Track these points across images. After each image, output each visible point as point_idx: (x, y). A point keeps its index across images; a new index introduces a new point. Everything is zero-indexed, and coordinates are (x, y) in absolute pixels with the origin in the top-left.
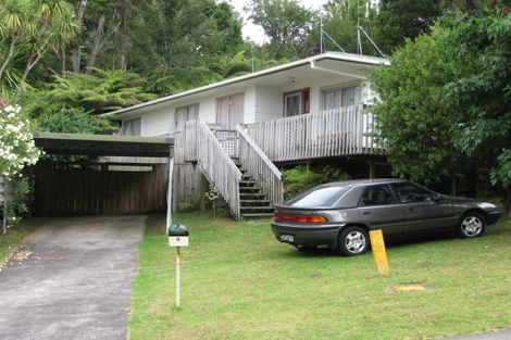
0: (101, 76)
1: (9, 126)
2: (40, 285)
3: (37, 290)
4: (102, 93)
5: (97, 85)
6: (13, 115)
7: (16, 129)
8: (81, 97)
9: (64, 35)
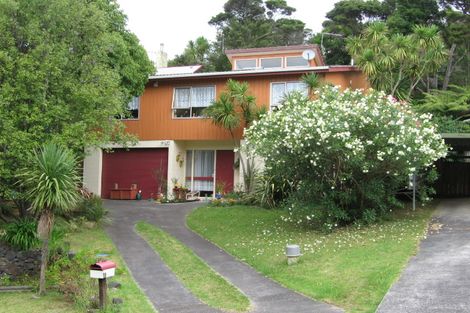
0: (458, 91)
1: (426, 129)
2: (463, 249)
3: (463, 252)
4: (462, 104)
5: (457, 98)
6: (427, 121)
7: (431, 131)
8: (447, 108)
9: (436, 61)
